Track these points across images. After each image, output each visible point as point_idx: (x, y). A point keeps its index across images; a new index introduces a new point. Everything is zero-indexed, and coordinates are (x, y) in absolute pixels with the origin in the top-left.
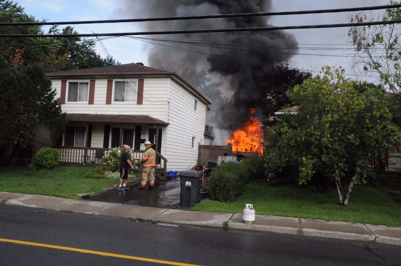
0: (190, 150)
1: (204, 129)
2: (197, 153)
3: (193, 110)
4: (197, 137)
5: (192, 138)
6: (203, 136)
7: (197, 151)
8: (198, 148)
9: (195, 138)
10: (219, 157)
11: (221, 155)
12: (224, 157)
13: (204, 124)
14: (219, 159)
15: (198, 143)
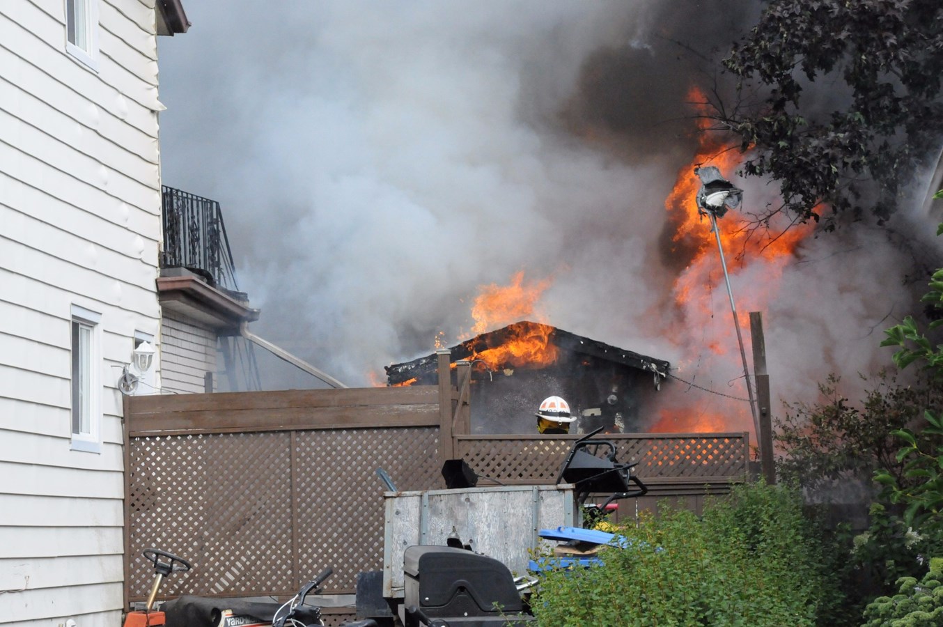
0: (58, 453)
1: (155, 227)
2: (115, 486)
3: (58, 35)
4: (108, 319)
5: (67, 329)
6: (153, 306)
7: (113, 457)
8: (115, 431)
9: (92, 324)
10: (391, 506)
11: (409, 481)
12: (441, 505)
13: (153, 175)
14: (398, 523)
15: (119, 374)
